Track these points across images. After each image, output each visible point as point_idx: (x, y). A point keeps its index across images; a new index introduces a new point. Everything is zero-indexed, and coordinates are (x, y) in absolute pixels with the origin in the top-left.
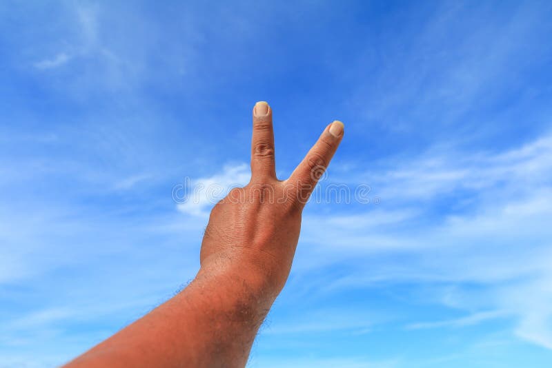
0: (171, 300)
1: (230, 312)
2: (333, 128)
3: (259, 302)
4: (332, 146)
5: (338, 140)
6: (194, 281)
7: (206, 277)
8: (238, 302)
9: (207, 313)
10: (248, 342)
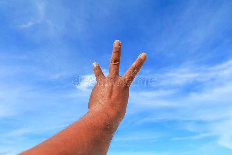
0: (77, 122)
1: (102, 127)
2: (142, 56)
3: (114, 123)
4: (141, 63)
5: (144, 61)
6: (87, 114)
7: (91, 112)
8: (105, 122)
9: (92, 127)
10: (109, 140)
